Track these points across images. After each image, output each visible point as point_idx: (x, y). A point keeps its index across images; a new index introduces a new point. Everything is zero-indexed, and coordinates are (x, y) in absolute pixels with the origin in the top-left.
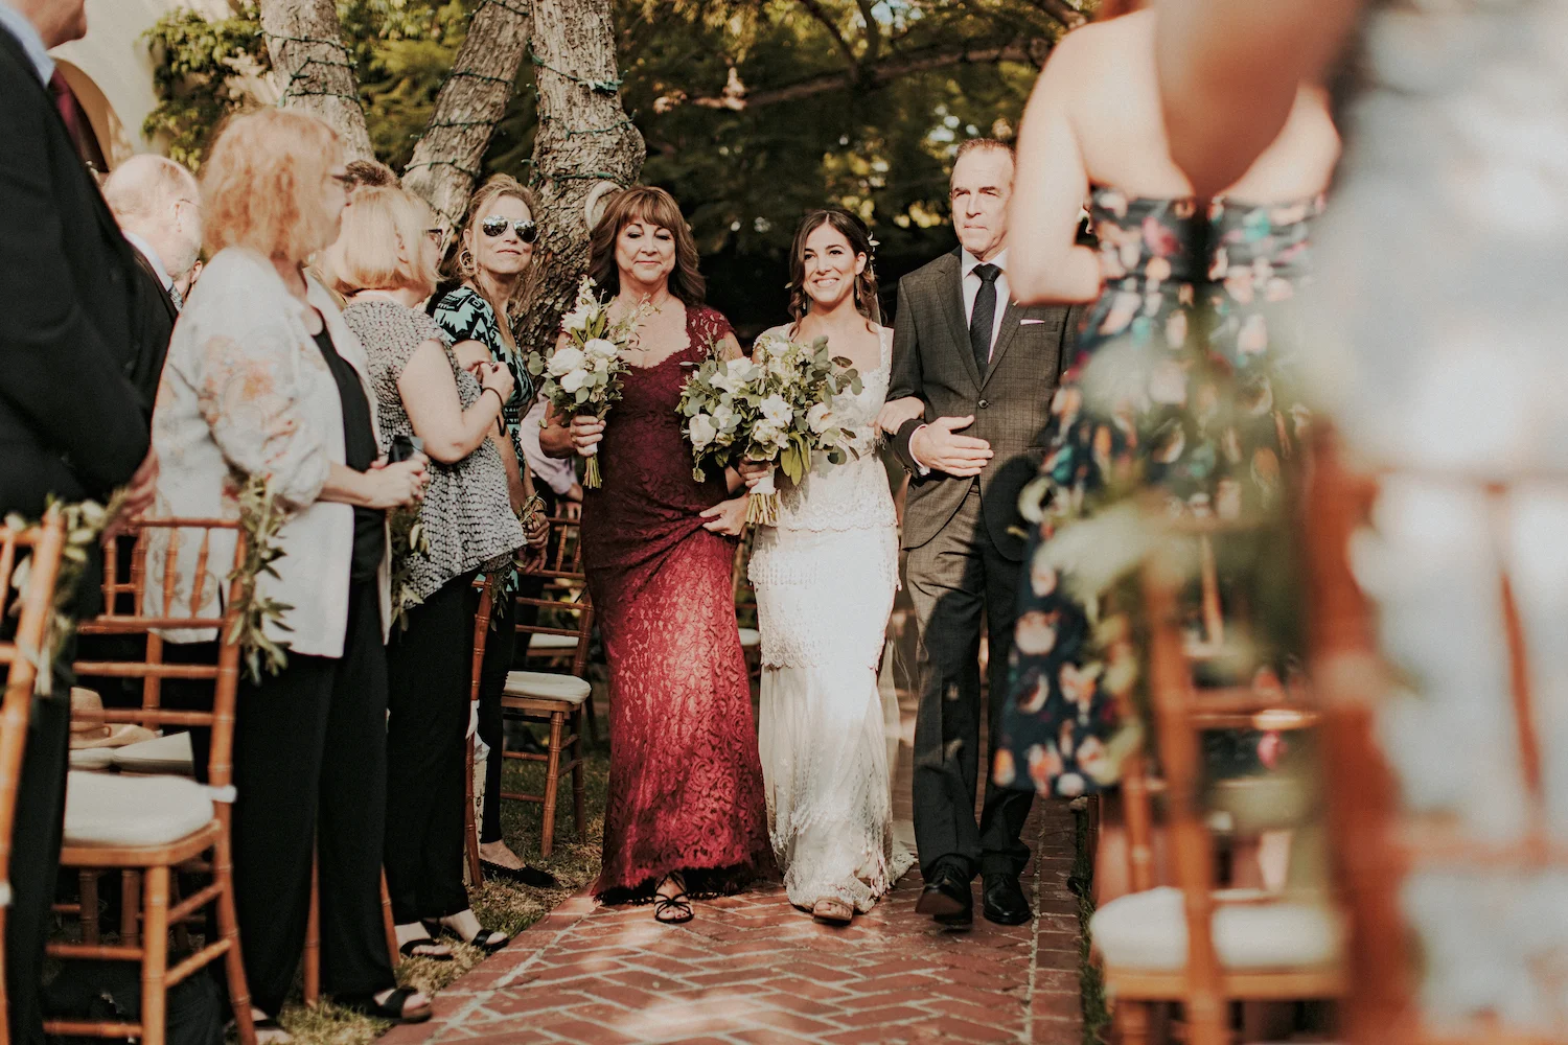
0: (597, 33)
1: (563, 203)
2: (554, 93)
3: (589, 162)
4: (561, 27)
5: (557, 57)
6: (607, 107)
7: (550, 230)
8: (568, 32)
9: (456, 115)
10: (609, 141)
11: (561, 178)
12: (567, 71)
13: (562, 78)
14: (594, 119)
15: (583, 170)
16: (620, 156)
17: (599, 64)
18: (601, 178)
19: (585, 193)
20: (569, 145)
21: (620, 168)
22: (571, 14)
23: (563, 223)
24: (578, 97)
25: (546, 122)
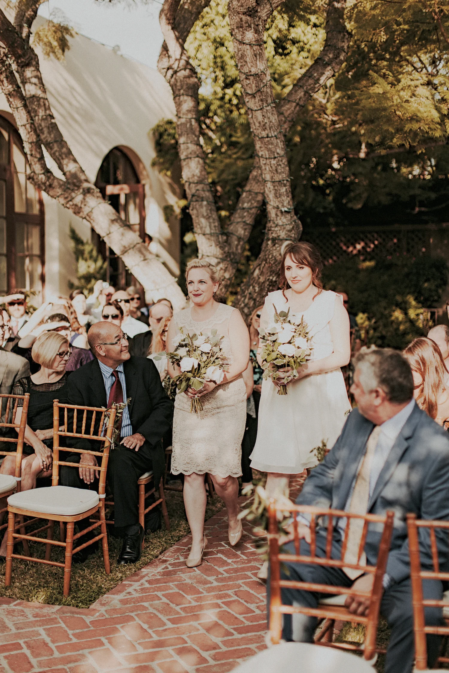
0: (285, 193)
1: (274, 248)
2: (272, 213)
3: (283, 235)
4: (273, 192)
5: (272, 202)
6: (289, 217)
7: (270, 257)
8: (275, 194)
9: (246, 205)
10: (289, 227)
11: (274, 240)
12: (275, 205)
13: (274, 208)
14: (284, 220)
15: (281, 237)
16: (293, 232)
17: (286, 203)
18: (286, 240)
19: (281, 245)
20: (276, 229)
21: (293, 235)
22: (276, 188)
23: (274, 254)
24: (279, 214)
25: (270, 221)
